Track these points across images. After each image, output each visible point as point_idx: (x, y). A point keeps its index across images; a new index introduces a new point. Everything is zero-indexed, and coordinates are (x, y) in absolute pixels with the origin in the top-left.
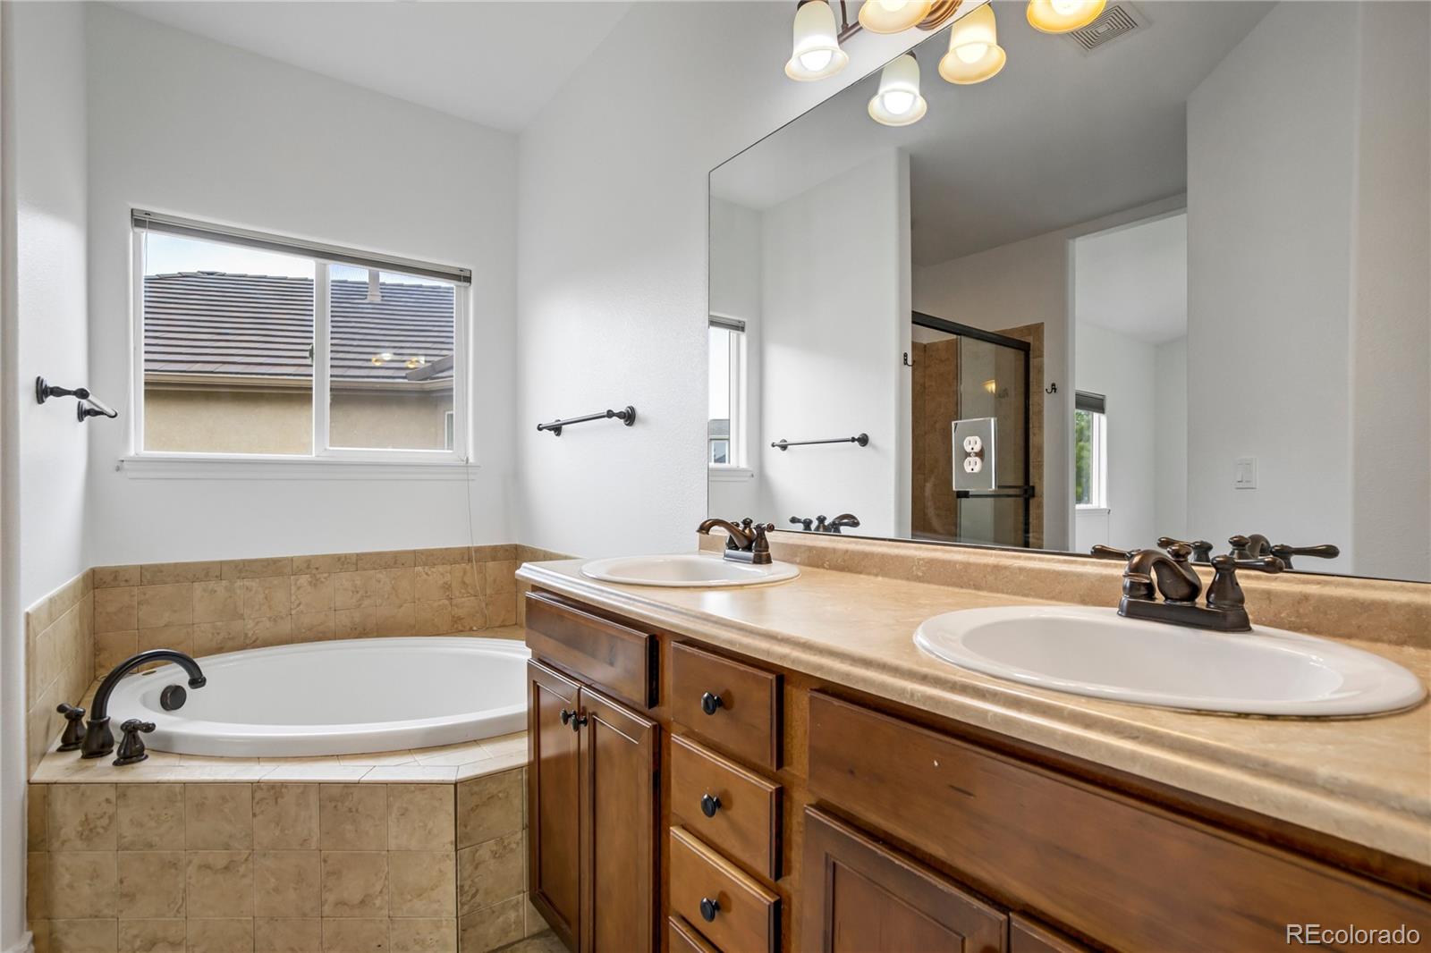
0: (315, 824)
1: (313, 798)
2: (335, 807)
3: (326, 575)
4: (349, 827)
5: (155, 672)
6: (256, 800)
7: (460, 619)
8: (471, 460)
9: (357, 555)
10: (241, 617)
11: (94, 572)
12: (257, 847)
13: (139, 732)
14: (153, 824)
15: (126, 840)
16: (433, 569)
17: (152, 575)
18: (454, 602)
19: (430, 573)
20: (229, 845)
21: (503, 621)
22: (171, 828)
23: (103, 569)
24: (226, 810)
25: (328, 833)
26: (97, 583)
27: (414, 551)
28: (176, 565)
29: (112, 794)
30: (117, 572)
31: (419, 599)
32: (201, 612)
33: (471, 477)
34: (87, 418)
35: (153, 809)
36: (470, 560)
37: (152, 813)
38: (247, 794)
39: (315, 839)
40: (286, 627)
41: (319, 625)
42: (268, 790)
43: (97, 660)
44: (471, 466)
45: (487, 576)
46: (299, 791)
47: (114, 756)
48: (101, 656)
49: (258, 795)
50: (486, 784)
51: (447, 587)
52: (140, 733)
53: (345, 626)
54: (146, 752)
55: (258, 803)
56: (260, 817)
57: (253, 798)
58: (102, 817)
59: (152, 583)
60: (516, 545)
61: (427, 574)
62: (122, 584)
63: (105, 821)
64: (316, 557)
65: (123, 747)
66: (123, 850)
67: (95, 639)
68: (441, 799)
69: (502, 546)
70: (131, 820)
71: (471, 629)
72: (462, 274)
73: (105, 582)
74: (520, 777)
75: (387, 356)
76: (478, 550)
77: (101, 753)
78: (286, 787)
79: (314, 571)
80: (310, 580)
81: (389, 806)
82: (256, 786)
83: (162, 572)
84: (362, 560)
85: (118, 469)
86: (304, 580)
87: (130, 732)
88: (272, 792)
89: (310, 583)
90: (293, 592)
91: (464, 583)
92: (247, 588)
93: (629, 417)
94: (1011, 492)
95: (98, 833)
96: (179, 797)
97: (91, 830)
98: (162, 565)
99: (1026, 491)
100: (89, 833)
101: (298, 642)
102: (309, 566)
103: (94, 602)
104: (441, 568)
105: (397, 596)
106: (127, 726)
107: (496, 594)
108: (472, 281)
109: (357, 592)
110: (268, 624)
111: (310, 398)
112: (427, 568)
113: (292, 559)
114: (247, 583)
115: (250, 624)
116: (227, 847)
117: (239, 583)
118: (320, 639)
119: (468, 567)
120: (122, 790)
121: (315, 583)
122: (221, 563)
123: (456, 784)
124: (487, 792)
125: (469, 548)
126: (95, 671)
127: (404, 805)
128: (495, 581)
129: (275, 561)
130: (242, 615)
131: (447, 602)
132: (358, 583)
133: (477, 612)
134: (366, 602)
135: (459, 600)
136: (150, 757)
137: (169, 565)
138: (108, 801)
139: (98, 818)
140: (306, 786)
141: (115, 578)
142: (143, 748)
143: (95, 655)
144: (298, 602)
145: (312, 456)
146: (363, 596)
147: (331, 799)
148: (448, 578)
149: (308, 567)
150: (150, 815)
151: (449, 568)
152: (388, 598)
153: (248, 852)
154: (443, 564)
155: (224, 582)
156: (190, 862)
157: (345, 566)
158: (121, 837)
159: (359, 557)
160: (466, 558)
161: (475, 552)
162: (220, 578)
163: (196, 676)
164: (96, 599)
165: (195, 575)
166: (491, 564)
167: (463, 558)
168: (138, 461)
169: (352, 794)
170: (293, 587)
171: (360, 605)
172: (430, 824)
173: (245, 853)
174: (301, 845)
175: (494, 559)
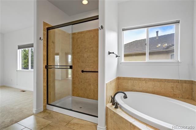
3: (148, 82)
7: (176, 94)
8: (179, 61)
9: (153, 79)
10: (135, 86)
11: (118, 77)
16: (169, 83)
17: (124, 78)
21: (188, 97)
26: (118, 79)
27: (165, 79)
31: (166, 89)
32: (129, 85)
33: (179, 65)
36: (178, 82)
38: (129, 124)
40: (141, 89)
41: (146, 90)
44: (179, 63)
45: (183, 87)
51: (172, 87)
53: (151, 91)
55: (131, 127)
59: (124, 80)
60: (192, 80)
62: (121, 79)
67: (118, 86)
69: (188, 80)
71: (178, 97)
72: (177, 22)
75: (159, 45)
76: (181, 80)
78: (136, 127)
82: (131, 124)
85: (121, 64)
86: (144, 82)
88: (133, 127)
89: (145, 83)
90: (142, 84)
91: (177, 87)
94: (51, 67)
99: (48, 67)
102: (145, 80)
103: (118, 81)
104: (171, 83)
105: (161, 87)
107: (186, 91)
108: (180, 22)
110: (139, 88)
111: (146, 54)
113: (142, 78)
114: (136, 81)
115: (136, 88)
117: (135, 81)
119: (178, 84)
121: (146, 83)
125: (178, 80)
128: (185, 88)
129: (140, 78)
131: (172, 90)
132: (153, 84)
133: (180, 94)
134: (155, 87)
135: (175, 91)
144: (143, 86)
145: (146, 61)
148: (173, 86)
151: (173, 84)
152: (159, 88)
157: (151, 80)
160: (177, 82)
162: (132, 80)
165: (129, 79)
166: (184, 84)
168: (123, 63)
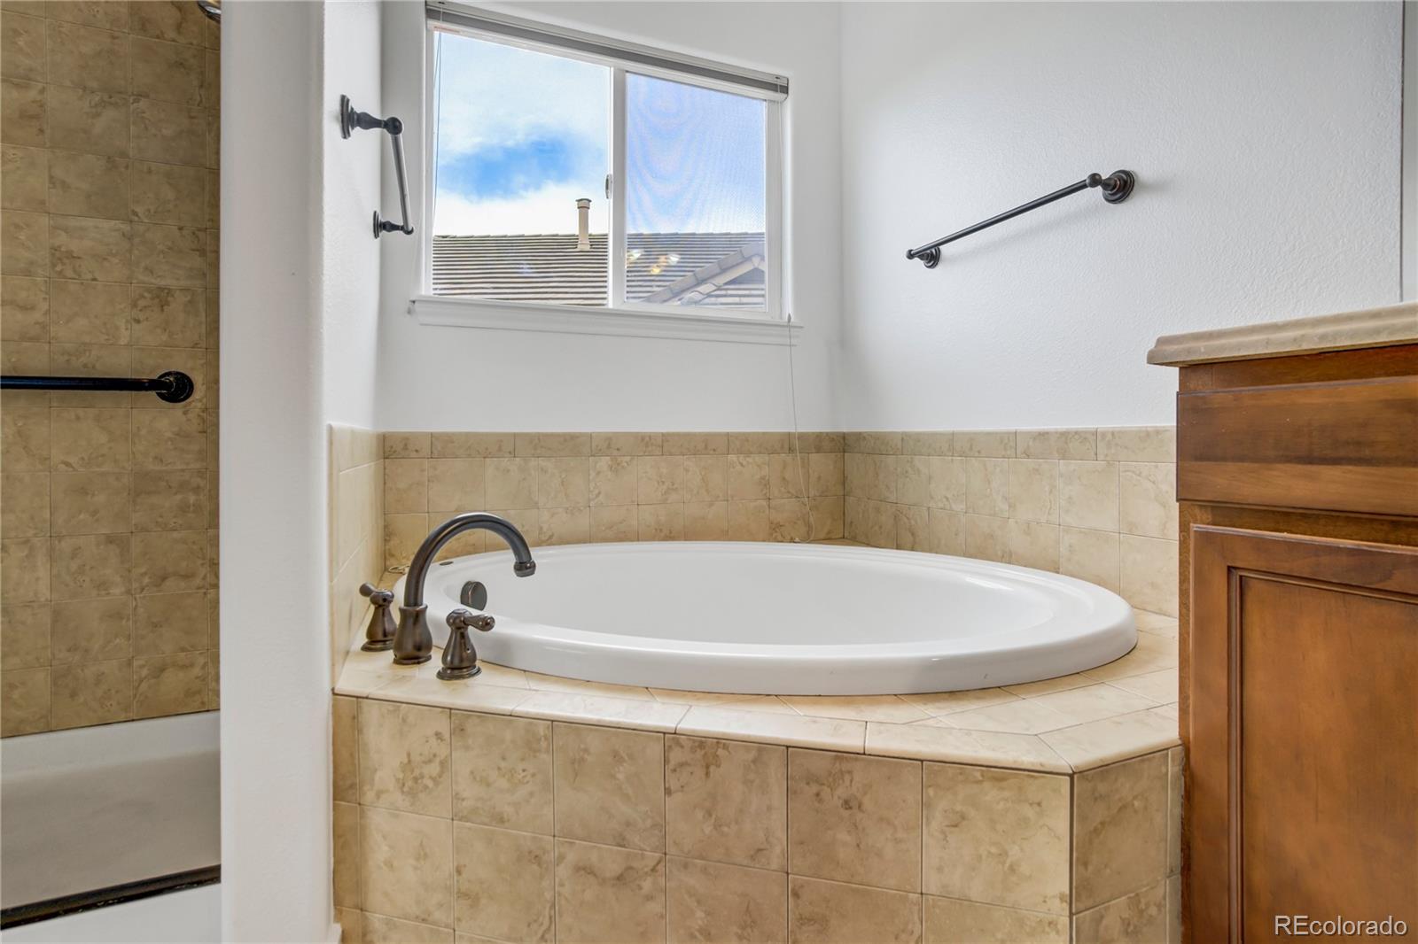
0: (777, 821)
1: (775, 772)
2: (818, 795)
3: (628, 458)
4: (843, 836)
5: (451, 563)
6: (672, 765)
7: (780, 526)
8: (793, 319)
9: (663, 434)
10: (536, 506)
11: (383, 437)
12: (672, 850)
13: (470, 628)
14: (503, 783)
15: (464, 803)
16: (748, 459)
17: (444, 446)
18: (773, 503)
19: (744, 463)
20: (624, 839)
21: (829, 533)
22: (531, 794)
23: (392, 435)
24: (620, 776)
25: (802, 843)
26: (388, 450)
27: (728, 434)
28: (467, 435)
29: (443, 726)
30: (407, 439)
31: (732, 497)
32: (493, 495)
33: (794, 341)
34: (383, 233)
35: (504, 759)
36: (791, 450)
37: (503, 764)
38: (655, 751)
39: (778, 850)
40: (584, 522)
41: (621, 523)
42: (693, 750)
43: (387, 547)
44: (795, 327)
45: (810, 471)
46: (751, 755)
47: (436, 662)
48: (392, 543)
49: (676, 756)
50: (1116, 780)
51: (764, 483)
52: (471, 630)
53: (649, 526)
54: (478, 664)
55: (674, 770)
56: (677, 798)
57: (666, 761)
58: (430, 761)
59: (443, 456)
60: (844, 433)
61: (742, 465)
62: (414, 454)
63: (434, 769)
64: (617, 435)
65: (451, 649)
66: (460, 820)
67: (385, 520)
68: (1039, 804)
69: (827, 434)
70: (472, 773)
72: (776, 82)
73: (395, 452)
74: (1164, 770)
76: (802, 436)
77: (417, 658)
78: (725, 747)
79: (615, 453)
80: (610, 463)
81: (925, 805)
82: (671, 738)
83: (453, 442)
84: (667, 441)
85: (409, 312)
86: (604, 462)
87: (459, 628)
88: (700, 753)
89: (611, 468)
90: (591, 478)
91: (784, 479)
92: (542, 469)
93: (1121, 187)
95: (426, 787)
96: (544, 744)
97: (416, 780)
98: (454, 434)
100: (413, 783)
101: (597, 542)
102: (611, 445)
103: (385, 474)
104: (758, 459)
105: (707, 491)
106: (455, 619)
107: (820, 496)
108: (790, 92)
109: (663, 482)
110: (565, 517)
112: (742, 457)
113: (590, 436)
114: (542, 462)
115: (545, 514)
116: (621, 842)
117: (533, 463)
118: (620, 540)
119: (790, 458)
120: (461, 721)
121: (616, 468)
122: (515, 435)
123: (1071, 776)
124: (1117, 797)
125: (790, 433)
126: (385, 559)
127: (958, 808)
128: (819, 478)
129: (572, 437)
130: (537, 503)
131: (764, 503)
132: (664, 471)
133: (798, 519)
134: (673, 497)
135: (779, 502)
136: (483, 670)
137: (460, 434)
138: (438, 735)
139: (425, 762)
140: (762, 748)
141: (405, 447)
142: (474, 658)
143: (385, 540)
144: (597, 491)
146: (668, 488)
147: (811, 779)
148: (766, 471)
149: (609, 447)
150: (499, 769)
151: (766, 458)
152: (698, 493)
153: (657, 855)
154: (760, 453)
155: (517, 459)
156: (561, 858)
157: (650, 448)
158: (457, 797)
159: (666, 437)
160: (786, 446)
161: (799, 438)
162: (513, 454)
163: (525, 559)
164: (387, 471)
165: (487, 449)
166: (814, 457)
167: (782, 447)
168: (427, 301)
169: (850, 772)
170: (591, 472)
171: (667, 499)
172: (1014, 851)
173: (652, 857)
174: (752, 858)
175: (819, 450)
